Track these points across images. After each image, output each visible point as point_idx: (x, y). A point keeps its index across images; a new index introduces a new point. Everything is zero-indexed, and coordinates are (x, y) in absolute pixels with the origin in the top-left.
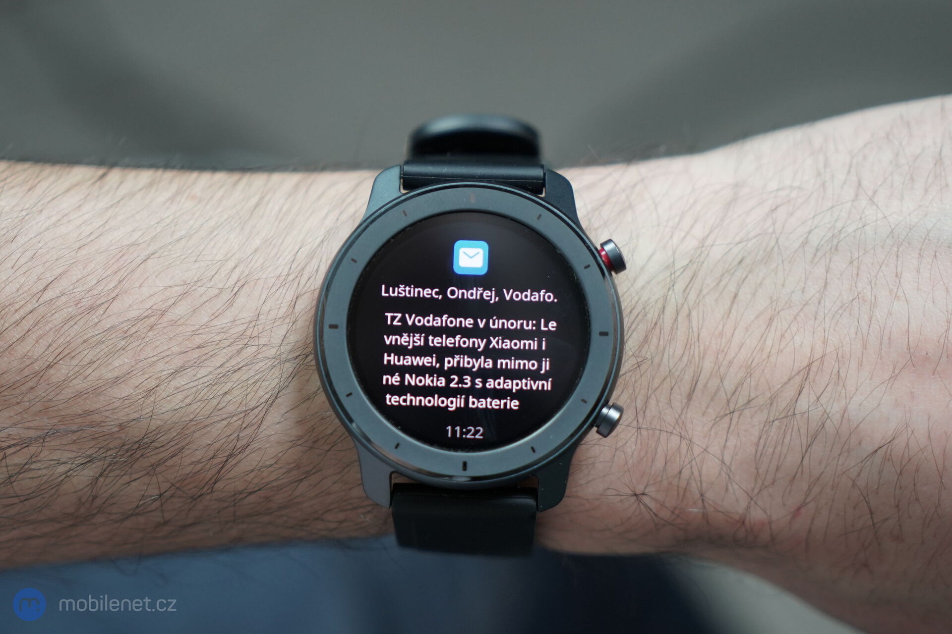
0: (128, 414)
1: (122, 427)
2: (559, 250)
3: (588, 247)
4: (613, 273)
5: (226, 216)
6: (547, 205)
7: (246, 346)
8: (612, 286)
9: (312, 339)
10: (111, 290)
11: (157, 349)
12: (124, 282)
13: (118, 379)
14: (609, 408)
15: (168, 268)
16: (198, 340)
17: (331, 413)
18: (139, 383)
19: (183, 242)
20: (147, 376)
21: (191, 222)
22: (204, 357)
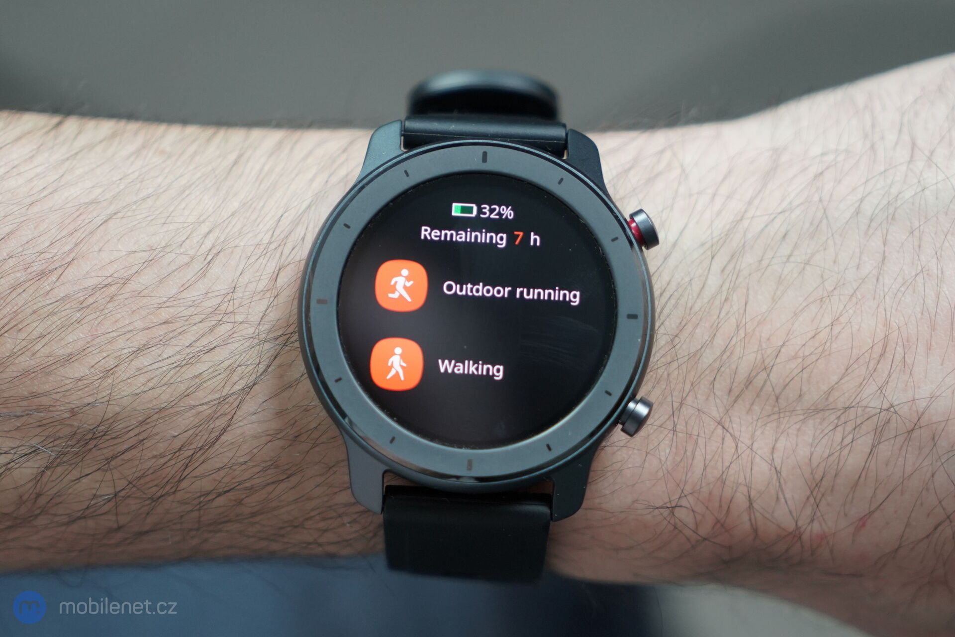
0: (81, 398)
1: (73, 412)
2: (583, 219)
3: (616, 217)
4: (643, 248)
5: (199, 175)
6: (570, 168)
7: (220, 323)
8: (642, 262)
9: (296, 317)
10: (65, 255)
11: (117, 323)
12: (81, 246)
13: (70, 357)
14: (637, 403)
15: (132, 231)
16: (165, 315)
17: (316, 402)
18: (96, 362)
19: (150, 202)
20: (105, 355)
21: (159, 180)
22: (171, 335)
